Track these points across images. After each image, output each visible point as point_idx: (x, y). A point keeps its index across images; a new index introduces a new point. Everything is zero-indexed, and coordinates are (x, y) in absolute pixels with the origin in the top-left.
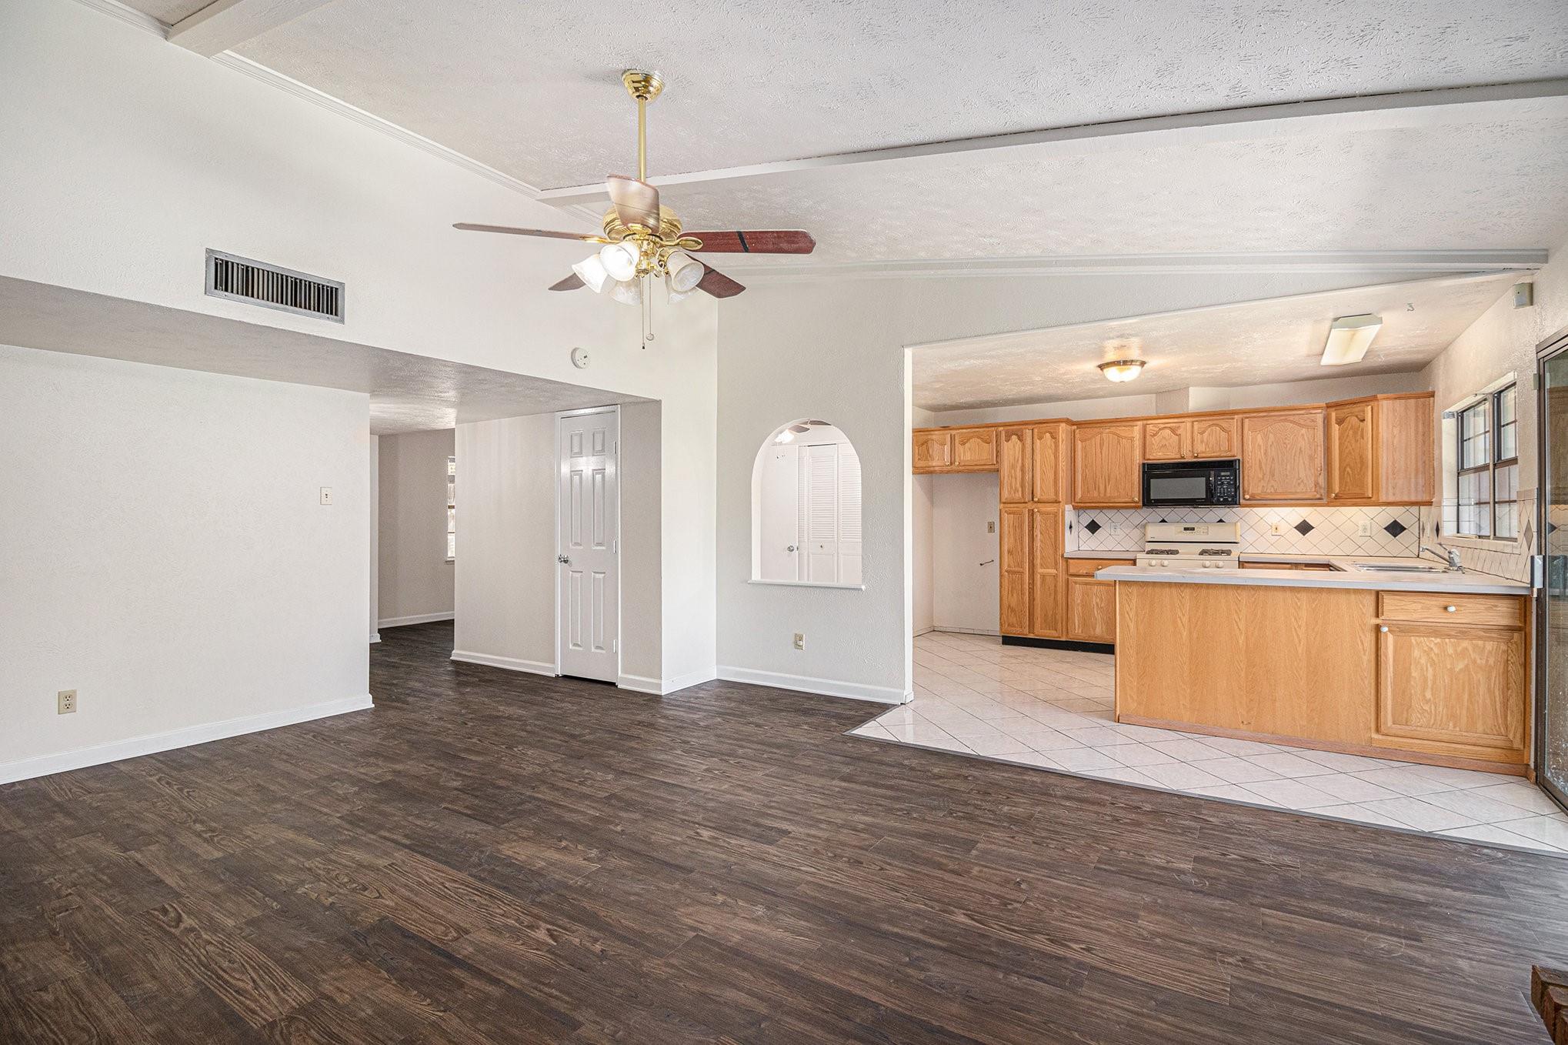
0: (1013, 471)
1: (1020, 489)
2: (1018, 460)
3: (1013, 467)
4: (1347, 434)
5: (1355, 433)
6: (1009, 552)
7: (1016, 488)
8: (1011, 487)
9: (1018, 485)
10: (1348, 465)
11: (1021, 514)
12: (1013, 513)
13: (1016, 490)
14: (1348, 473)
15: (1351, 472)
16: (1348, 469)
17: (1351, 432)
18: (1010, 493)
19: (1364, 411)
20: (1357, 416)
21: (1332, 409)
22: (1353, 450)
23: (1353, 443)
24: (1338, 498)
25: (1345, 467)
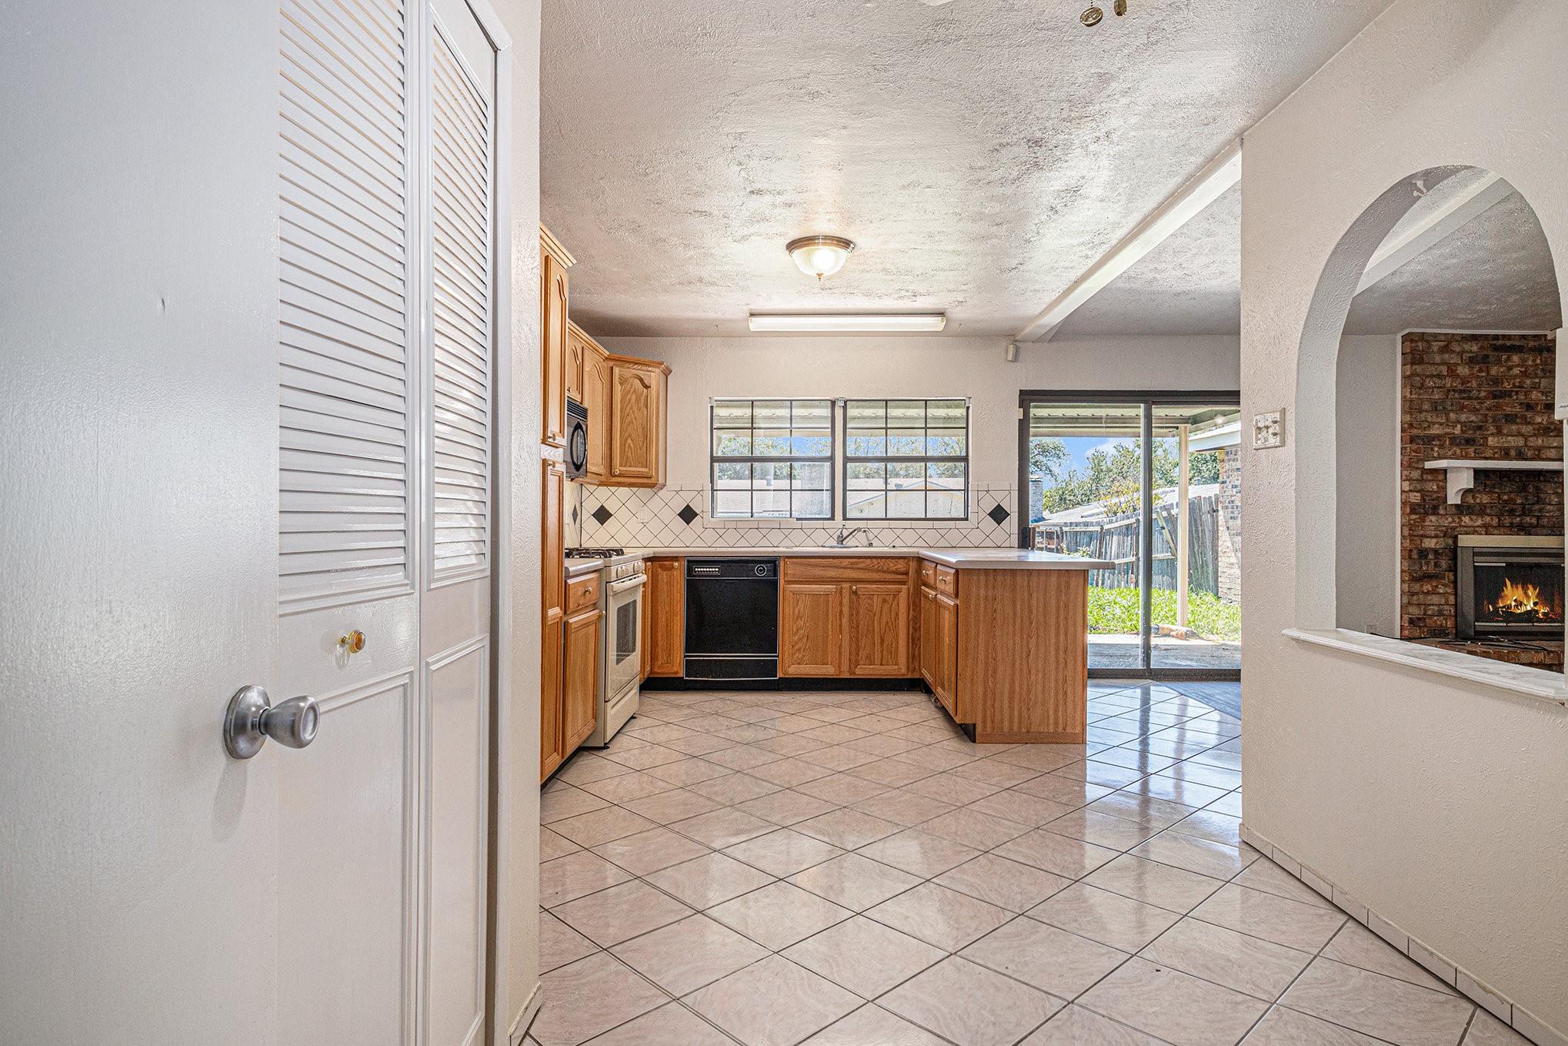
4: (628, 398)
5: (638, 400)
10: (630, 436)
14: (629, 445)
15: (632, 445)
16: (629, 441)
17: (634, 396)
19: (650, 377)
20: (641, 380)
21: (611, 363)
22: (636, 419)
23: (636, 410)
24: (620, 476)
25: (627, 439)
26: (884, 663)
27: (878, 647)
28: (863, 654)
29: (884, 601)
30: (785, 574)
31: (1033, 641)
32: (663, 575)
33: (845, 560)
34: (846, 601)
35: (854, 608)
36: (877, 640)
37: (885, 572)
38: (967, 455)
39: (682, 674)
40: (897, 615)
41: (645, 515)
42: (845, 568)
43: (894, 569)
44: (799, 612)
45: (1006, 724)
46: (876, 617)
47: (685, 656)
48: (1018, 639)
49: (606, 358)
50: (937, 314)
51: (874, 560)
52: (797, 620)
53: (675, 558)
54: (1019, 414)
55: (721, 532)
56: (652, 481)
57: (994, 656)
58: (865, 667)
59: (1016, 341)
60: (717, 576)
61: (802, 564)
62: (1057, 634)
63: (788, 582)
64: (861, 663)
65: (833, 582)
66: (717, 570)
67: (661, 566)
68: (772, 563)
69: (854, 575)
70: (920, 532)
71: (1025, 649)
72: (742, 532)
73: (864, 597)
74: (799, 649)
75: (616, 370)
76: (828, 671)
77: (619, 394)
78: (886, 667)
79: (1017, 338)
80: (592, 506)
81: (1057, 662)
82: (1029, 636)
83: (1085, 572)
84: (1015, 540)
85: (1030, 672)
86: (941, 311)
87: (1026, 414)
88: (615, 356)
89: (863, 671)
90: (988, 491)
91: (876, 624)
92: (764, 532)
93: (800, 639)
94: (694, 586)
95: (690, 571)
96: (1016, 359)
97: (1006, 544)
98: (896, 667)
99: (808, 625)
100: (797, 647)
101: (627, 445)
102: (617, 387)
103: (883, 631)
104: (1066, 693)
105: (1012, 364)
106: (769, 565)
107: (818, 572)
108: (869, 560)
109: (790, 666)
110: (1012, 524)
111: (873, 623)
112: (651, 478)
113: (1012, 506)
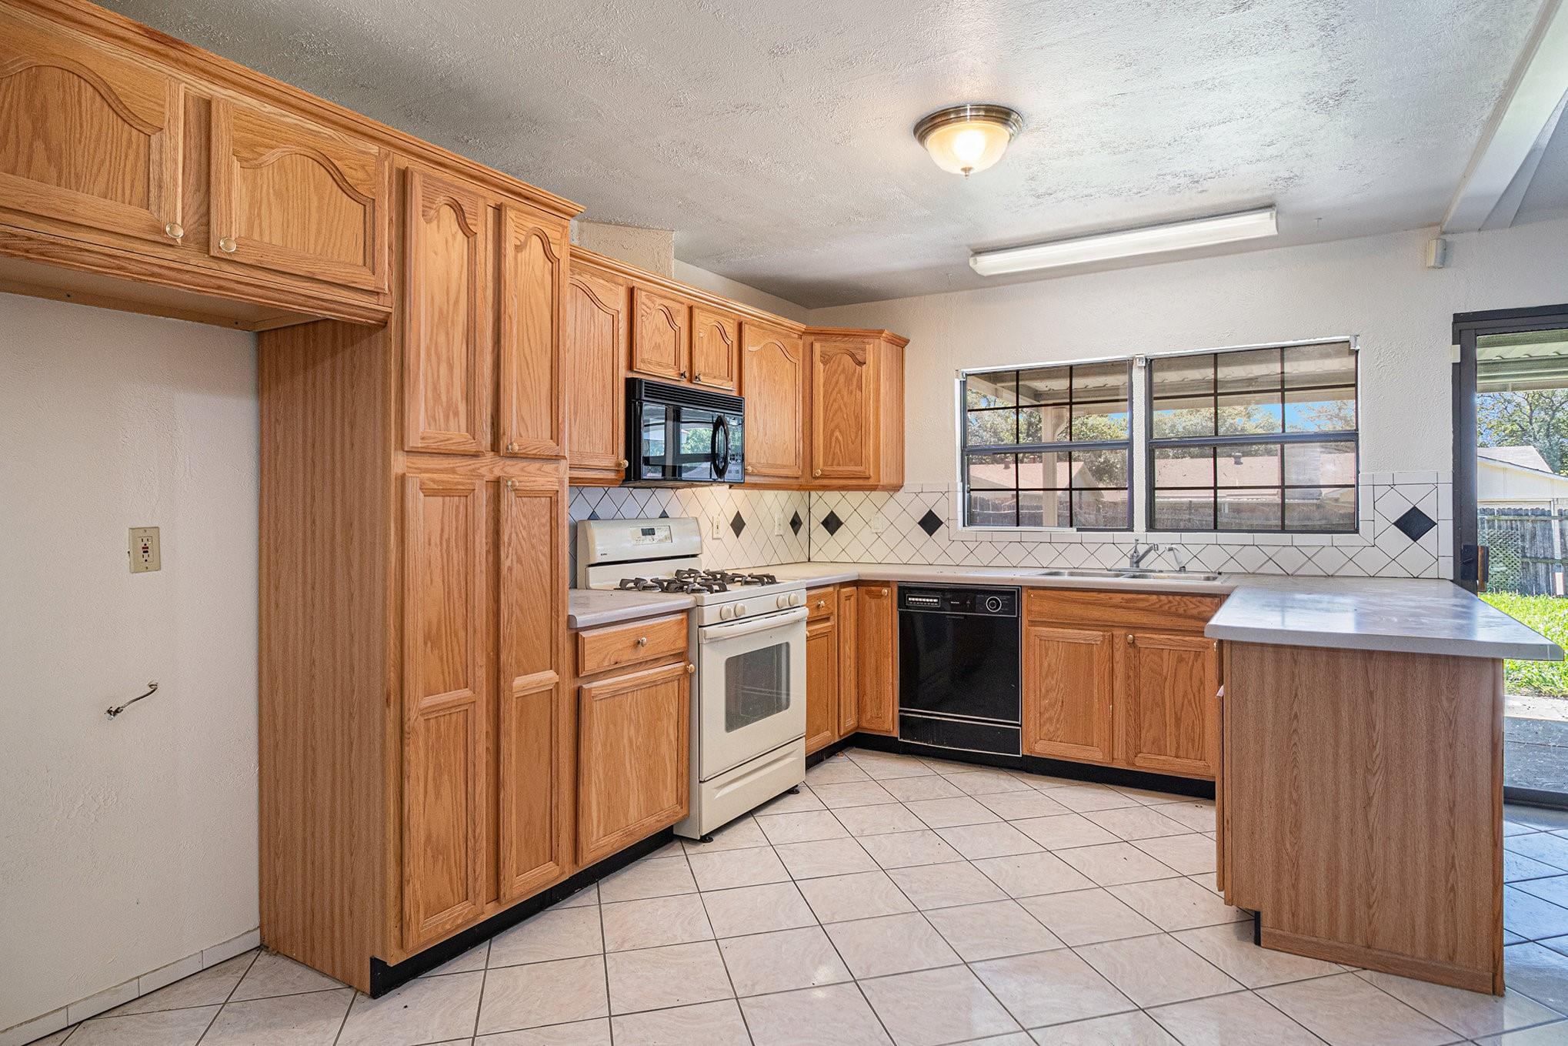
0: (442, 339)
1: (462, 408)
2: (457, 302)
3: (443, 320)
4: (834, 380)
5: (848, 381)
6: (427, 638)
7: (449, 400)
8: (437, 398)
9: (458, 393)
10: (837, 426)
11: (468, 493)
12: (445, 492)
13: (451, 410)
14: (837, 438)
15: (840, 438)
16: (837, 434)
17: (842, 379)
18: (432, 419)
19: (864, 350)
20: (853, 356)
21: (812, 338)
22: (845, 405)
23: (846, 393)
24: (823, 477)
25: (833, 432)
26: (1181, 753)
27: (1171, 729)
28: (1147, 735)
29: (1180, 660)
30: (1029, 612)
31: (1377, 782)
32: (871, 604)
33: (1118, 595)
34: (1119, 656)
35: (1133, 671)
36: (1170, 719)
37: (1179, 616)
38: (1357, 429)
39: (896, 734)
40: (1202, 683)
41: (880, 523)
42: (1116, 606)
43: (1195, 612)
44: (1049, 665)
45: (1322, 923)
46: (1167, 684)
47: (900, 711)
48: (1344, 770)
49: (804, 333)
50: (1261, 208)
51: (1163, 598)
52: (1047, 676)
53: (886, 584)
54: (1454, 354)
55: (972, 546)
56: (871, 482)
57: (1295, 795)
58: (1150, 756)
59: (1444, 233)
60: (936, 609)
61: (1053, 599)
62: (1432, 776)
63: (1033, 623)
64: (1144, 750)
65: (1097, 626)
66: (935, 600)
67: (868, 593)
68: (1010, 595)
69: (1133, 617)
70: (1270, 551)
71: (1359, 793)
72: (1000, 546)
73: (1147, 651)
74: (1050, 719)
75: (817, 346)
76: (1094, 755)
77: (822, 375)
78: (1186, 761)
79: (1444, 228)
80: (820, 513)
81: (1433, 828)
82: (1368, 770)
83: (1496, 662)
84: (1447, 569)
85: (1370, 837)
86: (1268, 201)
87: (1467, 355)
88: (815, 328)
89: (1147, 763)
90: (1392, 486)
91: (1167, 692)
92: (1030, 546)
93: (1052, 705)
94: (907, 621)
95: (902, 602)
96: (1444, 260)
97: (1432, 573)
98: (1202, 763)
99: (1062, 685)
100: (1047, 715)
101: (834, 439)
102: (819, 367)
103: (1178, 705)
104: (1453, 889)
105: (1438, 272)
106: (1005, 597)
107: (1078, 611)
108: (1155, 597)
109: (1035, 743)
110: (1441, 540)
111: (1162, 693)
112: (868, 478)
113: (1440, 508)
